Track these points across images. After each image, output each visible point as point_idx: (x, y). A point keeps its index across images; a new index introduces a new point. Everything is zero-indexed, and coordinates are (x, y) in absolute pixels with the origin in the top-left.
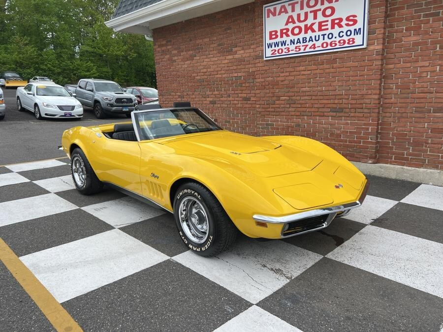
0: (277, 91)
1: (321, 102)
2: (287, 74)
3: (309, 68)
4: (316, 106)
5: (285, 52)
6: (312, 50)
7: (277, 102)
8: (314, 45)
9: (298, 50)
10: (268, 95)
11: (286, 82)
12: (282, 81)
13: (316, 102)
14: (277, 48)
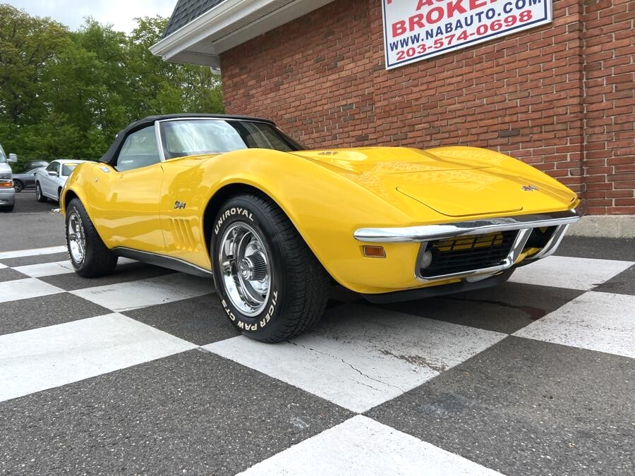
0: (410, 116)
1: (482, 123)
2: (424, 87)
3: (459, 71)
4: (474, 131)
5: (419, 53)
6: (462, 41)
7: (410, 135)
8: (465, 32)
9: (439, 45)
10: (395, 125)
11: (423, 101)
12: (417, 100)
13: (474, 124)
14: (405, 49)
